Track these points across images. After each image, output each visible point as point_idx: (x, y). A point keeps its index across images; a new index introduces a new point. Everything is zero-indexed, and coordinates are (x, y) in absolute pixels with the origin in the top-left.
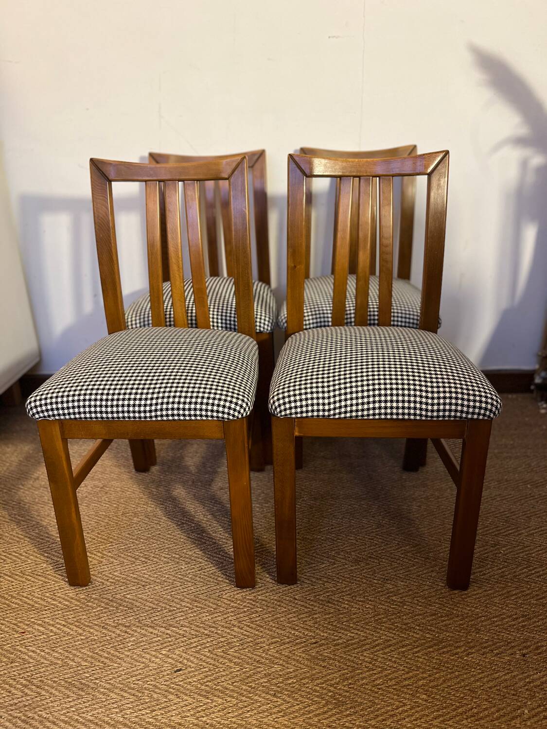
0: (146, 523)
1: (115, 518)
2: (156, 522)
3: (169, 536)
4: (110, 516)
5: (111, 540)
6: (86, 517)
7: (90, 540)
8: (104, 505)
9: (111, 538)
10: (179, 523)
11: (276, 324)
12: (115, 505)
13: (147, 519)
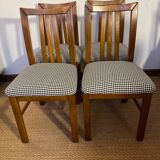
10: (54, 122)
11: (82, 60)
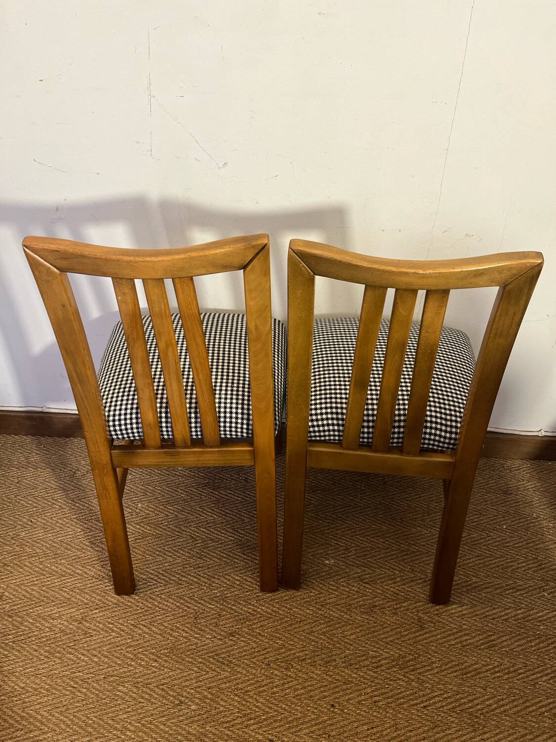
0: (135, 699)
1: (95, 685)
2: (147, 696)
3: (162, 727)
4: (90, 681)
5: (90, 730)
6: (59, 681)
7: (63, 727)
8: (83, 657)
9: (90, 725)
10: (177, 702)
12: (95, 659)
13: (135, 690)
